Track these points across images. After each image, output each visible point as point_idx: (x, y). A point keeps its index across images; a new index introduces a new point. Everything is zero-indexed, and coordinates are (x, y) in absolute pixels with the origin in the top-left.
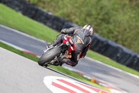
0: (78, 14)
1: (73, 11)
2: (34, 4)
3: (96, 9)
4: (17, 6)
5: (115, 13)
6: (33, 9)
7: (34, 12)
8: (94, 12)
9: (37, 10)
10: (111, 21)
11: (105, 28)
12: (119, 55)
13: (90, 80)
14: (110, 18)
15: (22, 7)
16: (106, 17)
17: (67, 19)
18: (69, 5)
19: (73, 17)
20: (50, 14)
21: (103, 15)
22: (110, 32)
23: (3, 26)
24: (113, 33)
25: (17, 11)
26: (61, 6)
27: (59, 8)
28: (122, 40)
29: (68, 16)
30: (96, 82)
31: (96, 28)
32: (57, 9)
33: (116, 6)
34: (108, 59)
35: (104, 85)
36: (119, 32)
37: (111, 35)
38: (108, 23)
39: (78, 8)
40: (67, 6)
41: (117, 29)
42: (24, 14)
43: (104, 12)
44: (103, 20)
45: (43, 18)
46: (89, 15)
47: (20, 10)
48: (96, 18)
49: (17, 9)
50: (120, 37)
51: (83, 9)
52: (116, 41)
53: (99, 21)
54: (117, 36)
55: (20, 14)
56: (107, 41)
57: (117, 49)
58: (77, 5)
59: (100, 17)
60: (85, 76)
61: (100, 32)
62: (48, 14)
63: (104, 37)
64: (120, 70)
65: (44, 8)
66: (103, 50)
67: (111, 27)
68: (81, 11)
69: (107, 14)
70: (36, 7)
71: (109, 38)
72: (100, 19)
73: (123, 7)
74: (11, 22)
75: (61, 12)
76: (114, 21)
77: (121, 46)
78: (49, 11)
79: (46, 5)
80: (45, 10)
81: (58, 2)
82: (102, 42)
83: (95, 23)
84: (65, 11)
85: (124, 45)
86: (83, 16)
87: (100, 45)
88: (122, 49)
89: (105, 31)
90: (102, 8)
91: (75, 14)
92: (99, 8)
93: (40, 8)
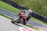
0: (31, 6)
1: (29, 5)
2: (16, 3)
3: (37, 4)
4: (10, 3)
5: (43, 6)
6: (16, 4)
7: (16, 5)
8: (36, 6)
9: (17, 5)
10: (42, 8)
12: (45, 20)
13: (35, 28)
14: (42, 7)
15: (12, 4)
16: (40, 7)
17: (27, 8)
18: (28, 3)
19: (29, 7)
20: (21, 6)
21: (39, 7)
23: (5, 10)
24: (43, 12)
25: (10, 5)
26: (25, 3)
29: (28, 7)
30: (37, 29)
31: (37, 11)
32: (24, 4)
33: (44, 4)
34: (41, 21)
35: (40, 30)
36: (45, 12)
37: (42, 13)
38: (41, 9)
40: (27, 4)
41: (44, 11)
42: (13, 6)
44: (39, 8)
46: (35, 6)
47: (11, 5)
48: (37, 8)
49: (10, 4)
50: (45, 14)
51: (32, 4)
52: (44, 15)
53: (38, 9)
55: (11, 6)
56: (41, 15)
57: (44, 18)
58: (30, 3)
59: (38, 7)
60: (33, 27)
61: (38, 12)
62: (20, 6)
63: (40, 14)
64: (45, 25)
65: (19, 4)
66: (39, 18)
67: (42, 10)
68: (32, 5)
69: (41, 6)
70: (17, 4)
73: (46, 4)
75: (25, 5)
76: (43, 9)
77: (45, 17)
78: (21, 5)
79: (20, 3)
81: (24, 2)
82: (39, 16)
83: (37, 9)
86: (33, 7)
87: (38, 16)
88: (46, 18)
89: (40, 12)
90: (39, 4)
91: (30, 6)
92: (38, 4)
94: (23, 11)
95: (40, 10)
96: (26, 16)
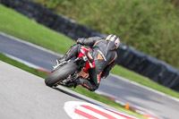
0: (108, 22)
1: (102, 18)
2: (52, 9)
3: (132, 15)
4: (30, 11)
5: (156, 20)
6: (50, 15)
7: (51, 19)
8: (129, 20)
9: (56, 17)
10: (152, 30)
11: (144, 40)
12: (161, 74)
13: (124, 107)
14: (150, 27)
15: (36, 12)
16: (145, 25)
17: (94, 28)
18: (97, 10)
19: (102, 26)
20: (73, 21)
21: (142, 23)
22: (150, 45)
24: (153, 46)
25: (30, 18)
26: (87, 12)
27: (84, 14)
28: (165, 55)
29: (96, 24)
30: (131, 109)
31: (132, 39)
32: (81, 16)
33: (158, 12)
34: (147, 79)
35: (142, 113)
36: (161, 45)
37: (151, 49)
38: (147, 33)
39: (109, 14)
40: (94, 12)
41: (159, 42)
42: (40, 21)
43: (141, 20)
44: (141, 29)
45: (63, 27)
46: (123, 23)
47: (34, 16)
48: (132, 28)
49: (30, 15)
50: (162, 51)
51: (115, 15)
52: (158, 57)
53: (136, 31)
54: (159, 50)
55: (33, 22)
56: (145, 57)
57: (159, 67)
58: (107, 10)
59: (137, 26)
60: (117, 102)
61: (137, 44)
62: (69, 22)
63: (142, 51)
64: (163, 94)
65: (64, 14)
66: (140, 68)
67: (151, 38)
68: (113, 18)
69: (146, 21)
70: (54, 13)
71: (148, 53)
72: (137, 29)
73: (167, 14)
74: (21, 32)
75: (86, 19)
76: (155, 31)
77: (164, 63)
78: (71, 18)
79: (68, 11)
80: (66, 17)
81: (82, 7)
82: (140, 58)
83: (131, 34)
84: (92, 17)
85: (168, 62)
86: (115, 24)
87: (137, 62)
88: (165, 67)
89: (143, 44)
90: (139, 14)
91: (104, 22)
92: (135, 14)
93: (59, 14)
94: (86, 41)
95: (143, 36)
96: (99, 57)
